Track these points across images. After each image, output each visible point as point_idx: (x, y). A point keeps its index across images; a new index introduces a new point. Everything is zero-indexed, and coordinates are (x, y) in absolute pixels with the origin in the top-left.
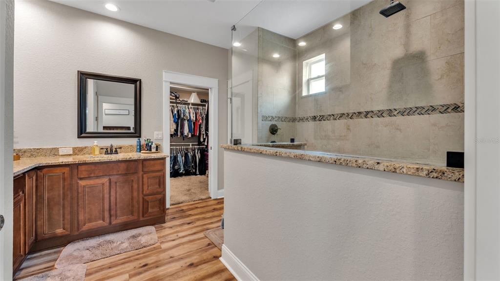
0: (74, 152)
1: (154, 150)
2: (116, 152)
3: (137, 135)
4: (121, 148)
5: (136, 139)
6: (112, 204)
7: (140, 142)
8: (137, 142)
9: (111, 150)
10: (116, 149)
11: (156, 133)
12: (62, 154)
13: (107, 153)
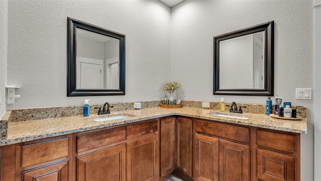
0: (210, 106)
1: (287, 116)
2: (241, 112)
3: (267, 92)
4: (245, 107)
5: (266, 98)
6: (220, 169)
7: (271, 102)
8: (267, 101)
9: (236, 109)
10: (240, 108)
11: (298, 90)
12: (204, 107)
13: (231, 111)
